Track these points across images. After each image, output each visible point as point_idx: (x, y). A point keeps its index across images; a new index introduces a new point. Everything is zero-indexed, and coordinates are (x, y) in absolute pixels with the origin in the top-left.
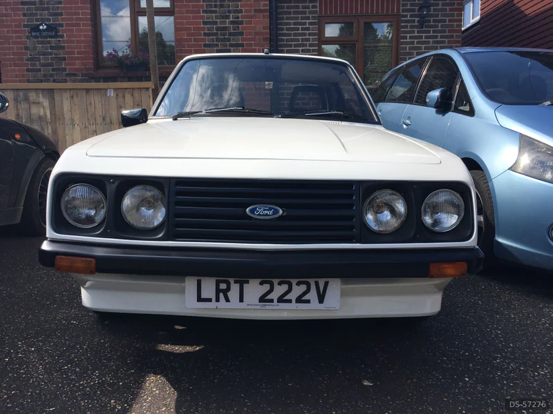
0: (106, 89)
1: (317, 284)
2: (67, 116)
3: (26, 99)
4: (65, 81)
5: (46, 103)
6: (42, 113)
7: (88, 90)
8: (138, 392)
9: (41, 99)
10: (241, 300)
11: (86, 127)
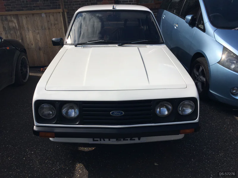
0: (41, 14)
2: (25, 26)
3: (6, 19)
4: (22, 10)
5: (15, 21)
6: (14, 25)
7: (33, 14)
8: (74, 172)
9: (13, 19)
10: (110, 140)
11: (34, 31)
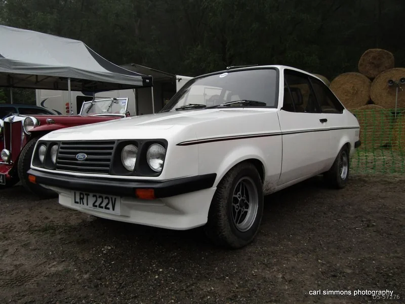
1: (112, 198)
10: (87, 205)
